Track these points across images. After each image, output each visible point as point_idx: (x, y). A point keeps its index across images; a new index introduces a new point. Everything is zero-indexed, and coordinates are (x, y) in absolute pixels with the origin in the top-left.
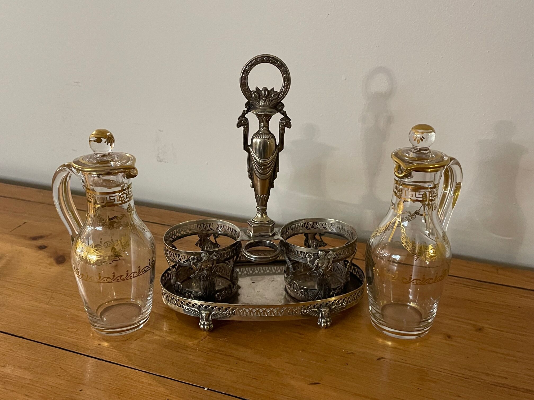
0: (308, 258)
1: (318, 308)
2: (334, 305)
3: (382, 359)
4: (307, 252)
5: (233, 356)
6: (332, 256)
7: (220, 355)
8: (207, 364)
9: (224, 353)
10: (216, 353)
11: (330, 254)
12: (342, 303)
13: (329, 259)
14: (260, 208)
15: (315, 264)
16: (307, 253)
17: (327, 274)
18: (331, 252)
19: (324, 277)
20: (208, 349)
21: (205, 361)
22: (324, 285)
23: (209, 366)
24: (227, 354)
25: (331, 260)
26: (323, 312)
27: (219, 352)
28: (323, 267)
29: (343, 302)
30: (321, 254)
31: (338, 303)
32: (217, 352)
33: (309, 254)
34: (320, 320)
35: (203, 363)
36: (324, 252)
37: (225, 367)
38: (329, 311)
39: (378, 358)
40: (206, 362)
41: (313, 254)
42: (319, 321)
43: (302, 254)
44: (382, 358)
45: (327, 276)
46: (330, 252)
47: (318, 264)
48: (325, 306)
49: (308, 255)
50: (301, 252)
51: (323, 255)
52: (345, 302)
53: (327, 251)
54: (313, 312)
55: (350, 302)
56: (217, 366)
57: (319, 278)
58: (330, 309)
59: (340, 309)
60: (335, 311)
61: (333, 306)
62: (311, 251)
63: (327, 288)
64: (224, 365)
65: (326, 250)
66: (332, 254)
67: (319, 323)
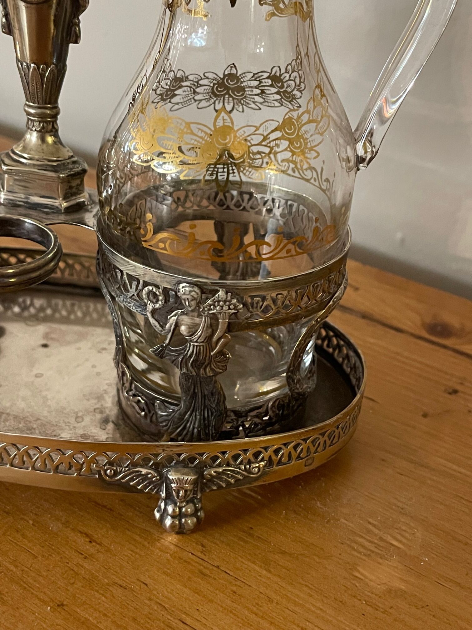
0: (149, 299)
1: (157, 467)
2: (219, 466)
4: (147, 279)
6: (225, 308)
11: (219, 301)
12: (250, 463)
13: (214, 318)
14: (32, 111)
15: (168, 326)
16: (146, 284)
17: (209, 364)
18: (221, 293)
19: (202, 371)
22: (204, 397)
25: (223, 323)
26: (173, 485)
28: (195, 338)
29: (253, 459)
30: (184, 294)
31: (232, 462)
33: (151, 288)
34: (163, 505)
36: (196, 289)
38: (195, 483)
41: (166, 291)
42: (160, 507)
43: (134, 283)
45: (212, 370)
46: (218, 291)
47: (177, 325)
48: (186, 466)
49: (146, 289)
50: (130, 277)
51: (194, 299)
52: (262, 460)
53: (209, 288)
54: (138, 476)
55: (279, 463)
57: (184, 370)
58: (201, 475)
59: (237, 480)
60: (220, 487)
61: (211, 467)
62: (158, 281)
63: (214, 406)
65: (206, 283)
66: (225, 302)
67: (157, 515)
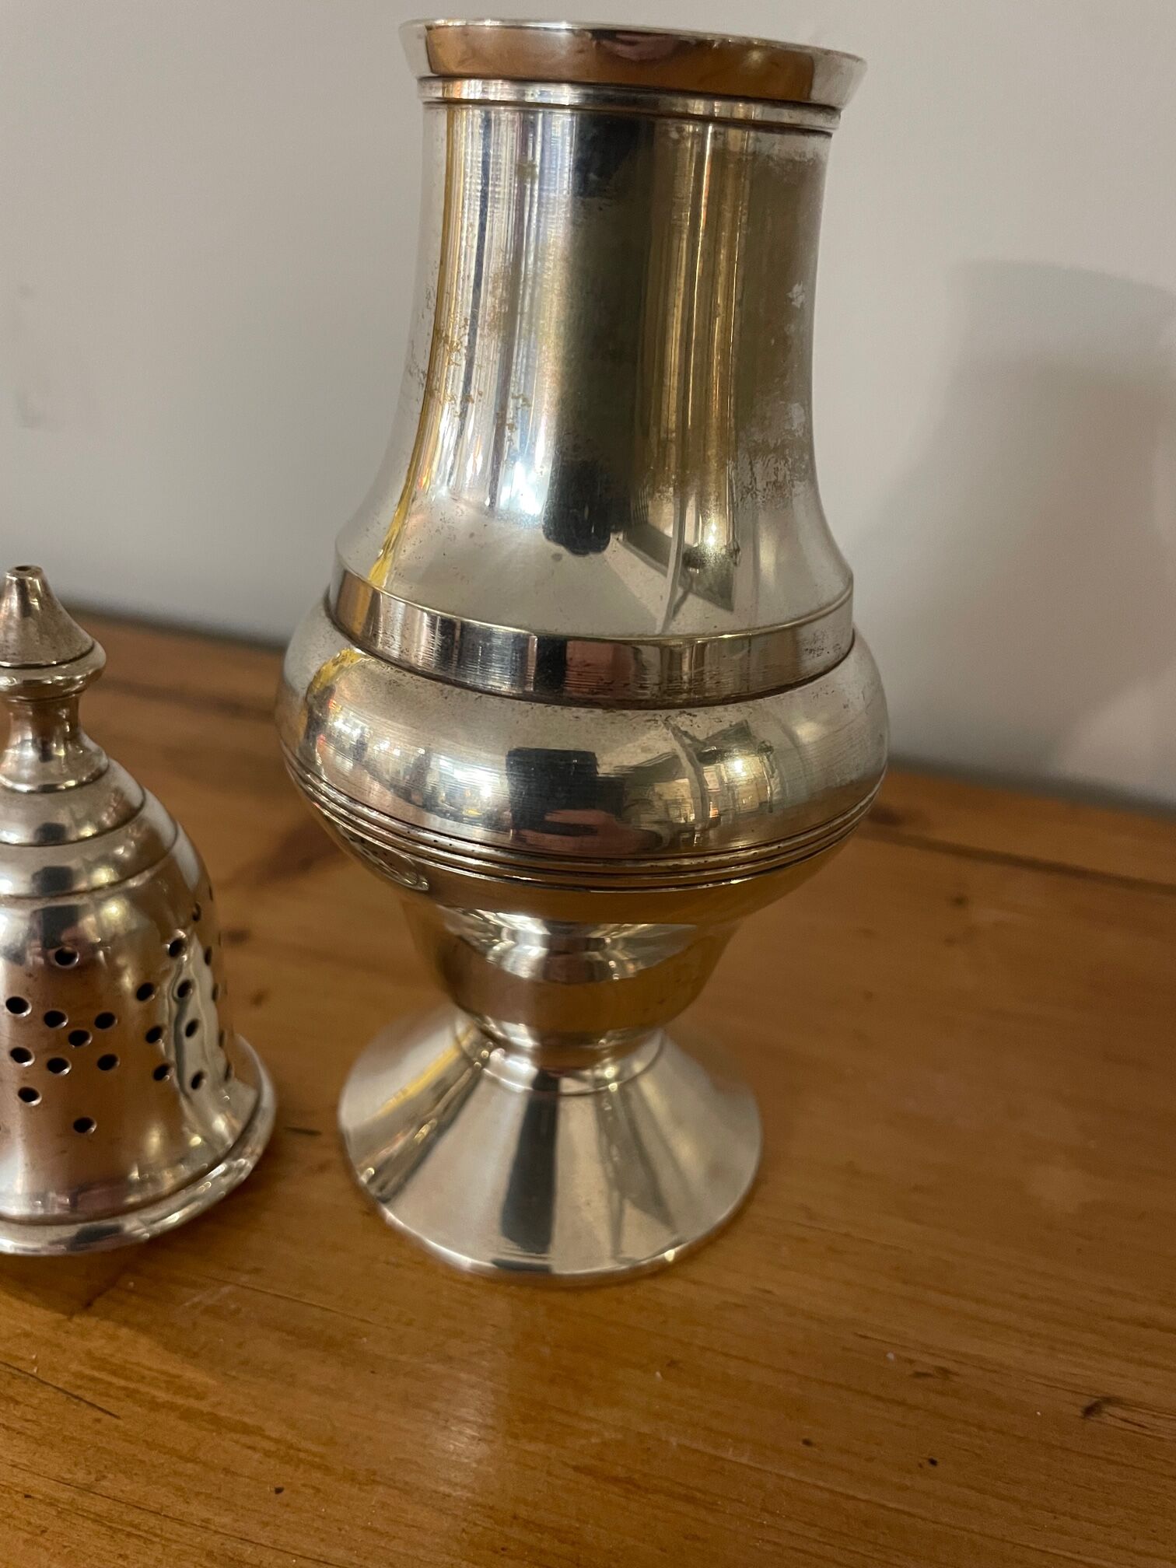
3: (1109, 1409)
5: (259, 1431)
7: (183, 1426)
8: (85, 1502)
9: (204, 1406)
10: (155, 1406)
20: (114, 1373)
21: (80, 1476)
23: (98, 1519)
24: (223, 1413)
27: (179, 1400)
32: (162, 1396)
35: (65, 1495)
37: (205, 1524)
39: (1086, 1402)
40: (86, 1489)
44: (1110, 1400)
56: (153, 1521)
64: (197, 1510)
